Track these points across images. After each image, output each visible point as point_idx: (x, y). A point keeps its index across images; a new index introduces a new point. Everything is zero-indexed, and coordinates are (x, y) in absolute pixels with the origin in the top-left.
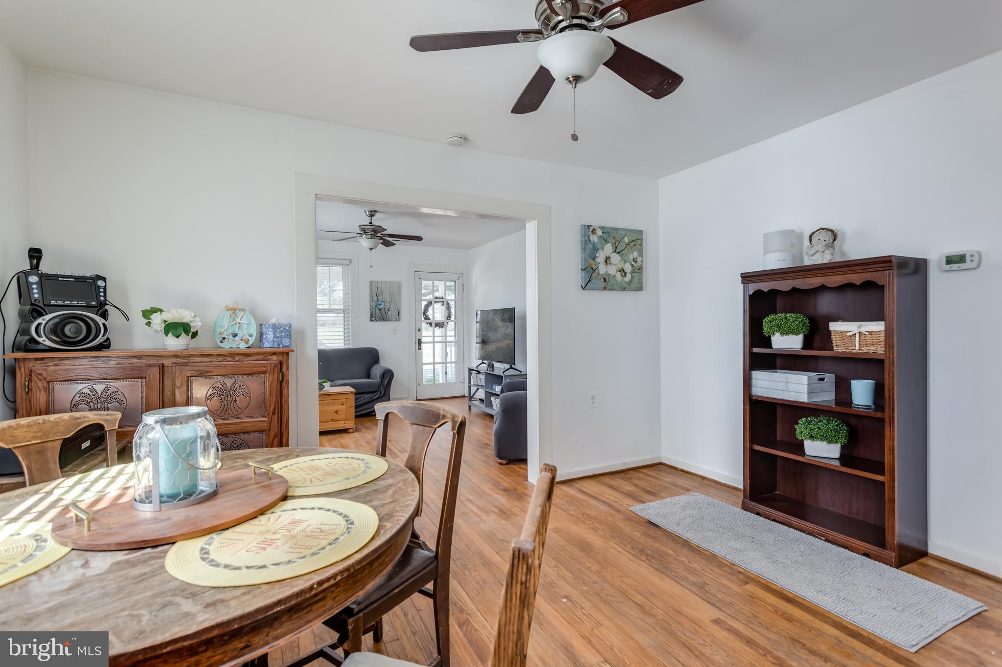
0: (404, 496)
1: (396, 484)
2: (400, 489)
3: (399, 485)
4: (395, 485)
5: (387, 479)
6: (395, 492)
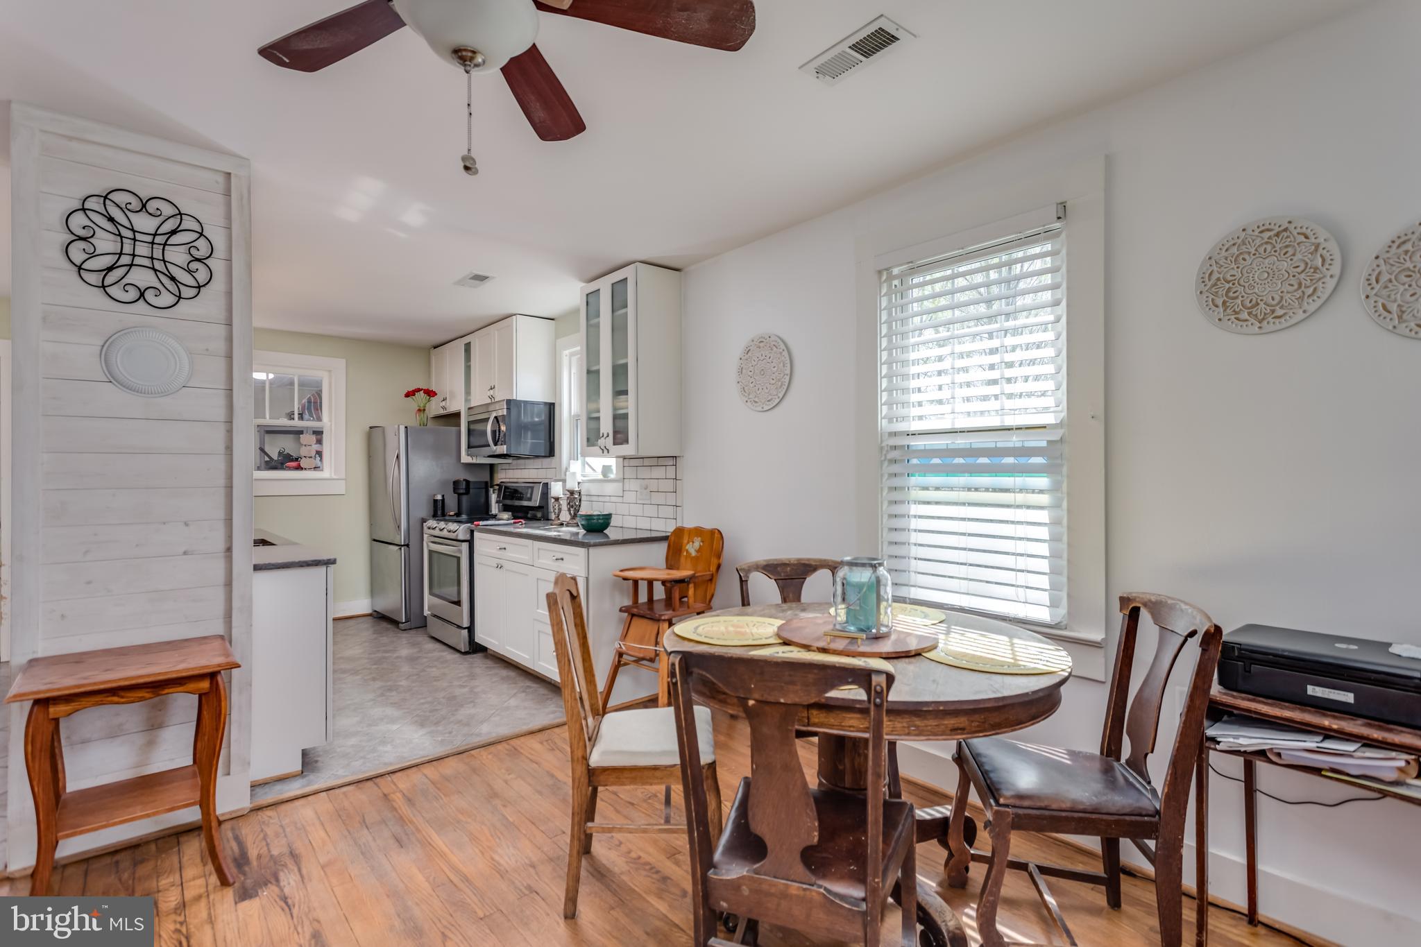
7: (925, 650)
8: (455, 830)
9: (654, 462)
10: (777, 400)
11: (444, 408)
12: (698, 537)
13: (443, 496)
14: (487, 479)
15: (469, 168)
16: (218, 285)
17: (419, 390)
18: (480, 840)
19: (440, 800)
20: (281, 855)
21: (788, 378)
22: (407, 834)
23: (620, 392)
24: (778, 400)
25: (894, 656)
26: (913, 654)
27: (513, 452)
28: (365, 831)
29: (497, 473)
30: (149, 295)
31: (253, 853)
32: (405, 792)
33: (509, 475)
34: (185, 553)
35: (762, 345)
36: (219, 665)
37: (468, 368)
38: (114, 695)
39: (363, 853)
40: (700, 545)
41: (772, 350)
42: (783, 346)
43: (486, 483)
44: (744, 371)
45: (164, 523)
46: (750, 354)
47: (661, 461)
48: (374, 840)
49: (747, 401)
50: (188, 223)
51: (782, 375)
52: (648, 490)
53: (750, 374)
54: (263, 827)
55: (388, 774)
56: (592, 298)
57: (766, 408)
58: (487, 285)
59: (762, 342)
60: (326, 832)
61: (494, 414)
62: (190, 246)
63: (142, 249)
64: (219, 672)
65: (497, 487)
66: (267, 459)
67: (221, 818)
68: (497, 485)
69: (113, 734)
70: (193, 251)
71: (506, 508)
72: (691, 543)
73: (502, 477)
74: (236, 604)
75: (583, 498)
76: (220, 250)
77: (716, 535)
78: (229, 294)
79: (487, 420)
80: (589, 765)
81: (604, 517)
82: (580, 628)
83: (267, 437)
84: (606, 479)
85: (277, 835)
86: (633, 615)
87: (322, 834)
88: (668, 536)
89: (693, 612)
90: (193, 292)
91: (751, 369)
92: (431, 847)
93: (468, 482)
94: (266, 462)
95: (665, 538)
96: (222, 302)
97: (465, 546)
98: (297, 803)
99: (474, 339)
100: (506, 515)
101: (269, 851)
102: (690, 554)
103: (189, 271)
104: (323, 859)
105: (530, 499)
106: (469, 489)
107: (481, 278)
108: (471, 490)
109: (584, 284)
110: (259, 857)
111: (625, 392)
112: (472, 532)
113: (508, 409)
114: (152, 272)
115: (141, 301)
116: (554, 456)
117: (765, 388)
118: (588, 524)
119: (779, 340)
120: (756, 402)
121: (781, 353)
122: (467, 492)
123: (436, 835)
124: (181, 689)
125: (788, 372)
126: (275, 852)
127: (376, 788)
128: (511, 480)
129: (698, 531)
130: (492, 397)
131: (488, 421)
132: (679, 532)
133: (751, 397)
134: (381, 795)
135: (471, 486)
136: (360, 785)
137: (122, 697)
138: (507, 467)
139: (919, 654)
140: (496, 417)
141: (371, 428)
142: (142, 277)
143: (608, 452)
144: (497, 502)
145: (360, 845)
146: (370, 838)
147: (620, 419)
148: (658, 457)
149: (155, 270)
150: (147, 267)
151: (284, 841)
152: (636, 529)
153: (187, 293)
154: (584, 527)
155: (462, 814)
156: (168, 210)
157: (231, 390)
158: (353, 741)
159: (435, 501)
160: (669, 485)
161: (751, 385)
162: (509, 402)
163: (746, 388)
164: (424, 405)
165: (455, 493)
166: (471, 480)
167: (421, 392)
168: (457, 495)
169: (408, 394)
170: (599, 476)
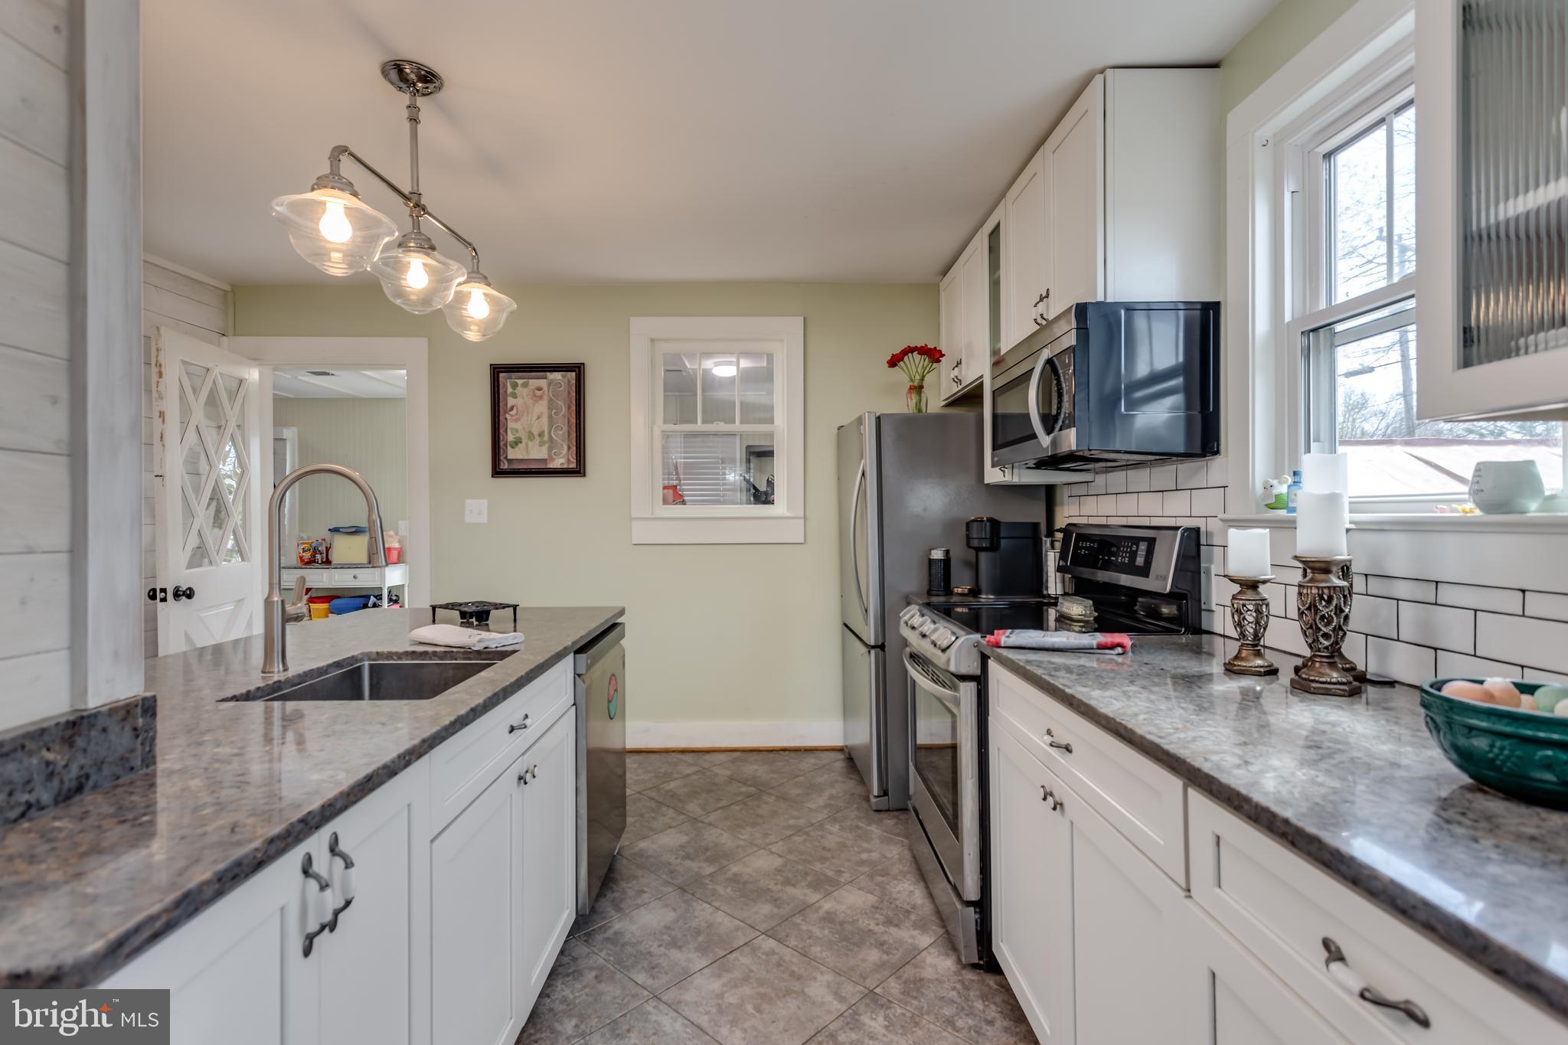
11: (957, 380)
13: (947, 552)
14: (1041, 519)
17: (910, 350)
27: (1095, 446)
29: (1062, 504)
37: (995, 285)
43: (1035, 526)
61: (1046, 354)
65: (1059, 536)
68: (1059, 530)
71: (1081, 588)
73: (1067, 514)
79: (1026, 376)
93: (994, 523)
97: (968, 690)
99: (1005, 213)
100: (1077, 608)
105: (1144, 571)
106: (999, 538)
108: (1003, 542)
112: (984, 659)
113: (1080, 328)
116: (1217, 452)
122: (994, 544)
128: (1092, 521)
130: (1042, 318)
131: (1029, 379)
135: (1003, 533)
140: (1050, 362)
141: (840, 428)
144: (1059, 569)
159: (932, 564)
162: (1081, 310)
164: (922, 379)
165: (969, 546)
166: (1002, 519)
167: (915, 353)
168: (973, 552)
169: (894, 362)
170: (1470, 505)
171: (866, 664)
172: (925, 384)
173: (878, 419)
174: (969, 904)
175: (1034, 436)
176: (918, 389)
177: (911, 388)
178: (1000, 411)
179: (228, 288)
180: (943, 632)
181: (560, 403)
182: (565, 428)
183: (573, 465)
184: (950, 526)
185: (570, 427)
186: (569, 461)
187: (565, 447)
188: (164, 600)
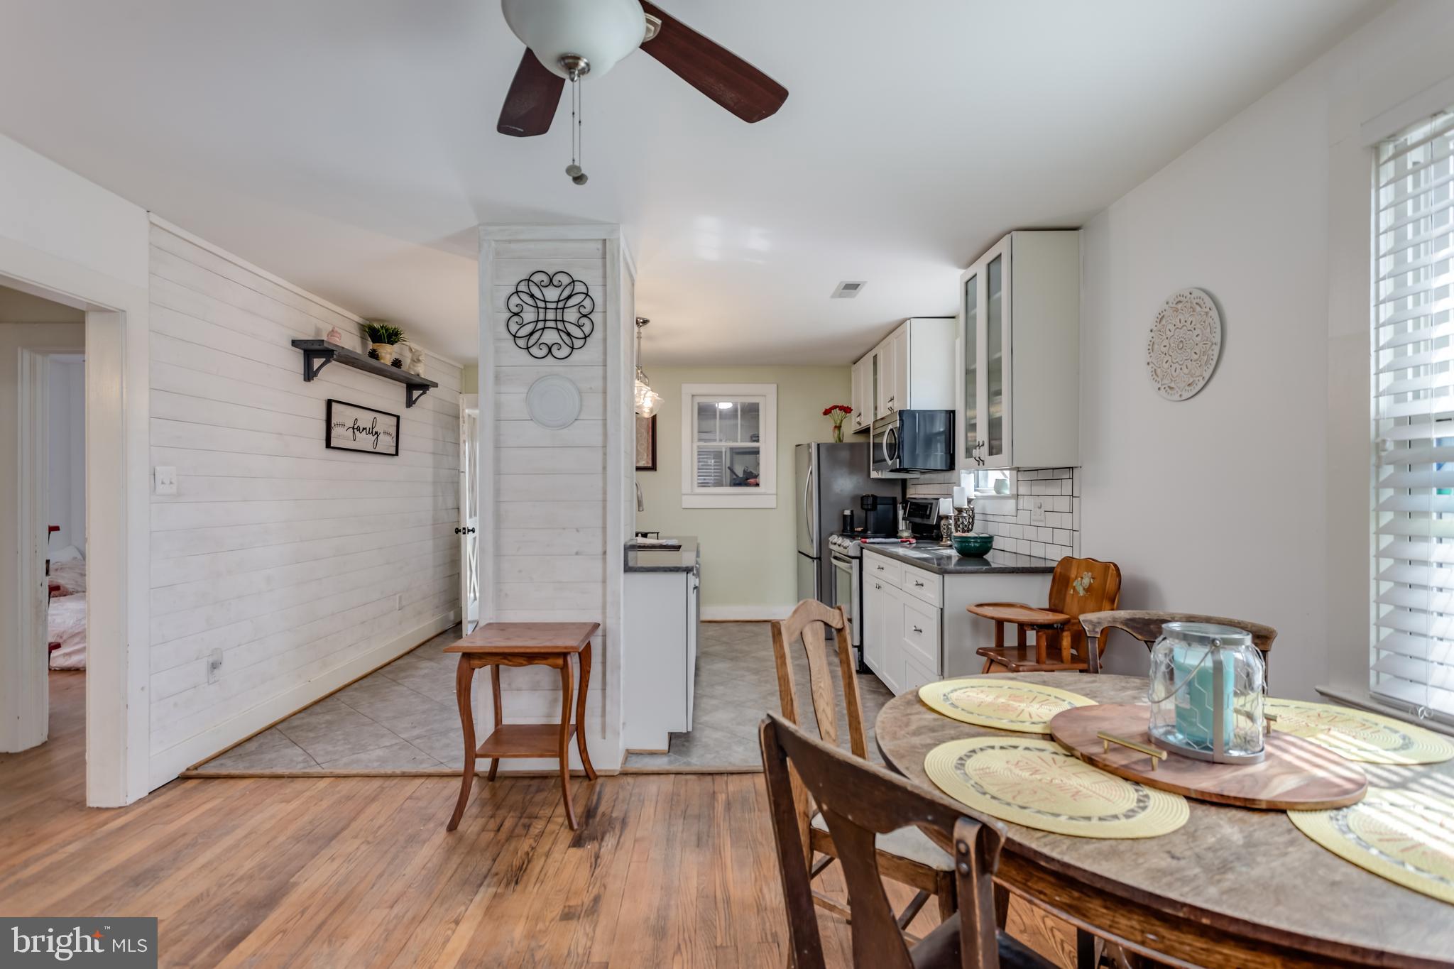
0: (895, 718)
1: (908, 736)
2: (900, 727)
3: (903, 732)
4: (908, 733)
5: (922, 745)
6: (907, 725)
7: (1300, 807)
8: (747, 847)
9: (1049, 475)
10: (1202, 383)
11: (859, 423)
12: (1088, 572)
13: (852, 512)
14: (899, 495)
15: (579, 179)
16: (597, 335)
17: (835, 407)
18: (761, 866)
19: (752, 814)
20: (616, 818)
21: (1216, 349)
22: (708, 836)
23: (994, 393)
24: (1204, 383)
25: (1215, 800)
26: (1264, 806)
28: (681, 821)
29: (909, 489)
30: (554, 350)
31: (601, 809)
32: (730, 794)
33: (918, 492)
34: (577, 554)
35: (1180, 306)
36: (572, 647)
38: (505, 658)
39: (668, 840)
40: (1090, 584)
41: (1194, 311)
42: (1209, 303)
44: (1156, 346)
45: (564, 529)
46: (1164, 322)
47: (1057, 474)
48: (682, 832)
49: (1159, 389)
50: (579, 288)
51: (1208, 346)
52: (1043, 510)
53: (1164, 350)
54: (620, 790)
55: (727, 773)
56: (969, 284)
57: (1186, 395)
58: (862, 293)
59: (1180, 302)
60: (655, 811)
61: (890, 427)
62: (580, 305)
63: (551, 315)
64: (569, 653)
66: (735, 477)
67: (598, 773)
68: (907, 501)
69: (535, 687)
70: (582, 310)
71: (909, 525)
72: (1079, 579)
73: (912, 493)
74: (609, 599)
75: (977, 517)
76: (599, 308)
77: (1110, 571)
78: (605, 340)
80: (811, 824)
81: (984, 540)
82: (845, 665)
83: (738, 458)
84: (999, 496)
85: (623, 801)
86: (992, 661)
87: (652, 810)
88: (1054, 568)
89: (1076, 669)
90: (581, 342)
91: (1166, 342)
92: (719, 856)
93: (874, 497)
94: (734, 479)
95: (1049, 570)
96: (601, 348)
97: (855, 563)
98: (652, 778)
99: (879, 351)
101: (612, 812)
102: (1079, 593)
103: (579, 326)
104: (639, 834)
106: (877, 504)
107: (852, 287)
108: (879, 506)
109: (964, 271)
110: (604, 814)
111: (999, 393)
113: (901, 420)
114: (555, 331)
115: (550, 355)
116: (954, 469)
117: (1184, 367)
118: (961, 547)
119: (1203, 295)
120: (1171, 388)
121: (1207, 313)
122: (874, 508)
123: (729, 845)
124: (544, 662)
125: (1218, 339)
126: (614, 815)
127: (711, 784)
128: (916, 496)
129: (1090, 563)
130: (891, 409)
131: (885, 433)
132: (1068, 561)
133: (1165, 381)
134: (711, 791)
135: (878, 501)
136: (702, 777)
137: (510, 661)
138: (915, 482)
139: (1284, 812)
140: (892, 430)
141: (797, 446)
142: (550, 337)
143: (983, 464)
144: (903, 519)
145: (670, 832)
146: (680, 828)
147: (994, 425)
148: (1053, 469)
149: (558, 330)
150: (553, 328)
151: (625, 807)
152: (1030, 556)
153: (578, 343)
154: (959, 551)
155: (762, 833)
156: (566, 280)
157: (606, 420)
158: (718, 735)
159: (845, 517)
160: (1063, 504)
161: (1166, 366)
162: (901, 413)
163: (1159, 371)
164: (841, 423)
165: (862, 508)
166: (878, 495)
167: (837, 409)
168: (864, 511)
169: (827, 412)
170: (994, 492)
171: (811, 568)
172: (842, 425)
173: (818, 445)
174: (855, 647)
175: (885, 460)
176: (838, 427)
177: (836, 427)
178: (875, 442)
179: (462, 367)
180: (847, 542)
181: (643, 430)
182: (646, 445)
183: (650, 465)
184: (854, 498)
185: (648, 444)
186: (648, 463)
187: (646, 455)
188: (464, 533)
